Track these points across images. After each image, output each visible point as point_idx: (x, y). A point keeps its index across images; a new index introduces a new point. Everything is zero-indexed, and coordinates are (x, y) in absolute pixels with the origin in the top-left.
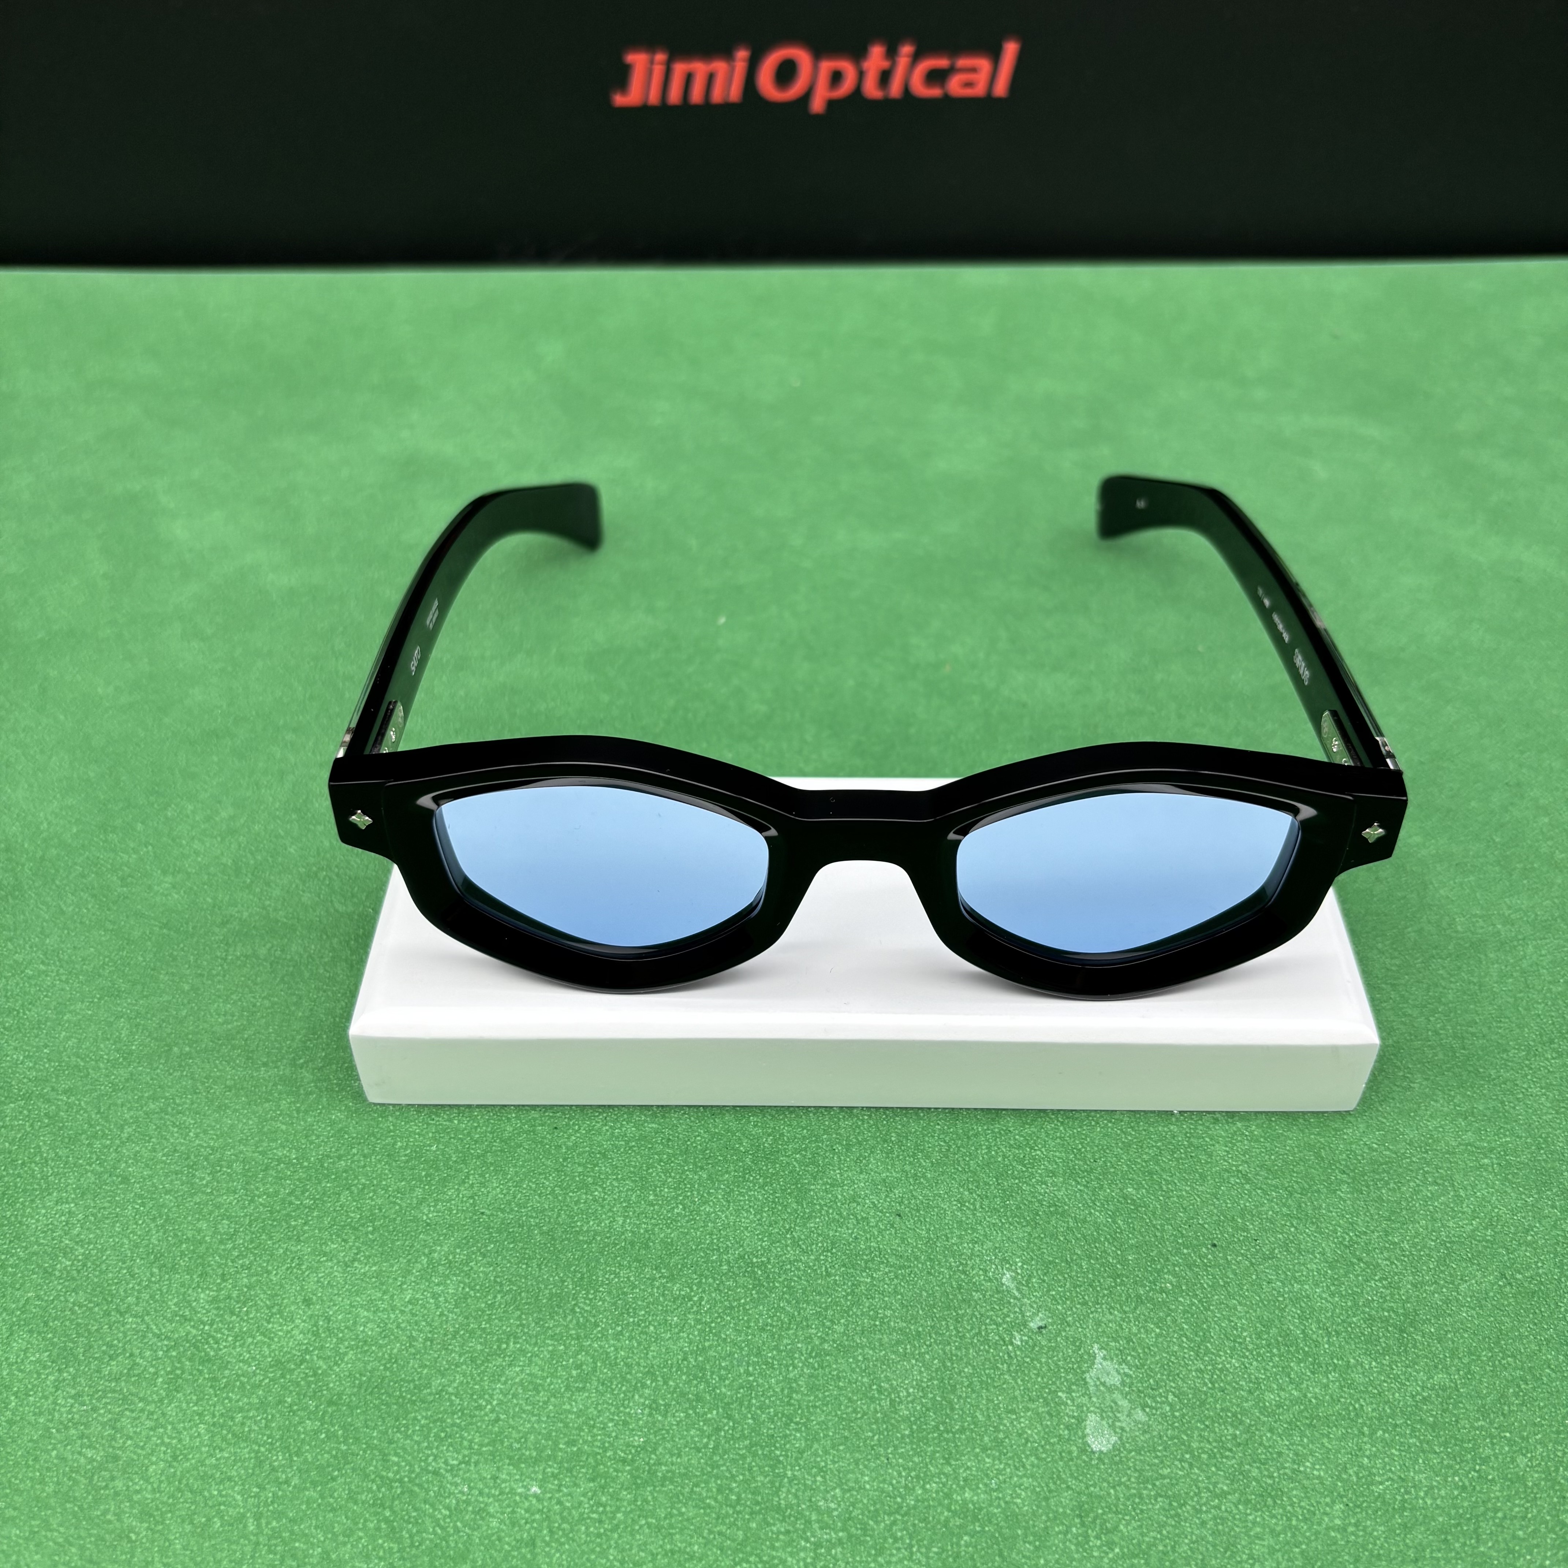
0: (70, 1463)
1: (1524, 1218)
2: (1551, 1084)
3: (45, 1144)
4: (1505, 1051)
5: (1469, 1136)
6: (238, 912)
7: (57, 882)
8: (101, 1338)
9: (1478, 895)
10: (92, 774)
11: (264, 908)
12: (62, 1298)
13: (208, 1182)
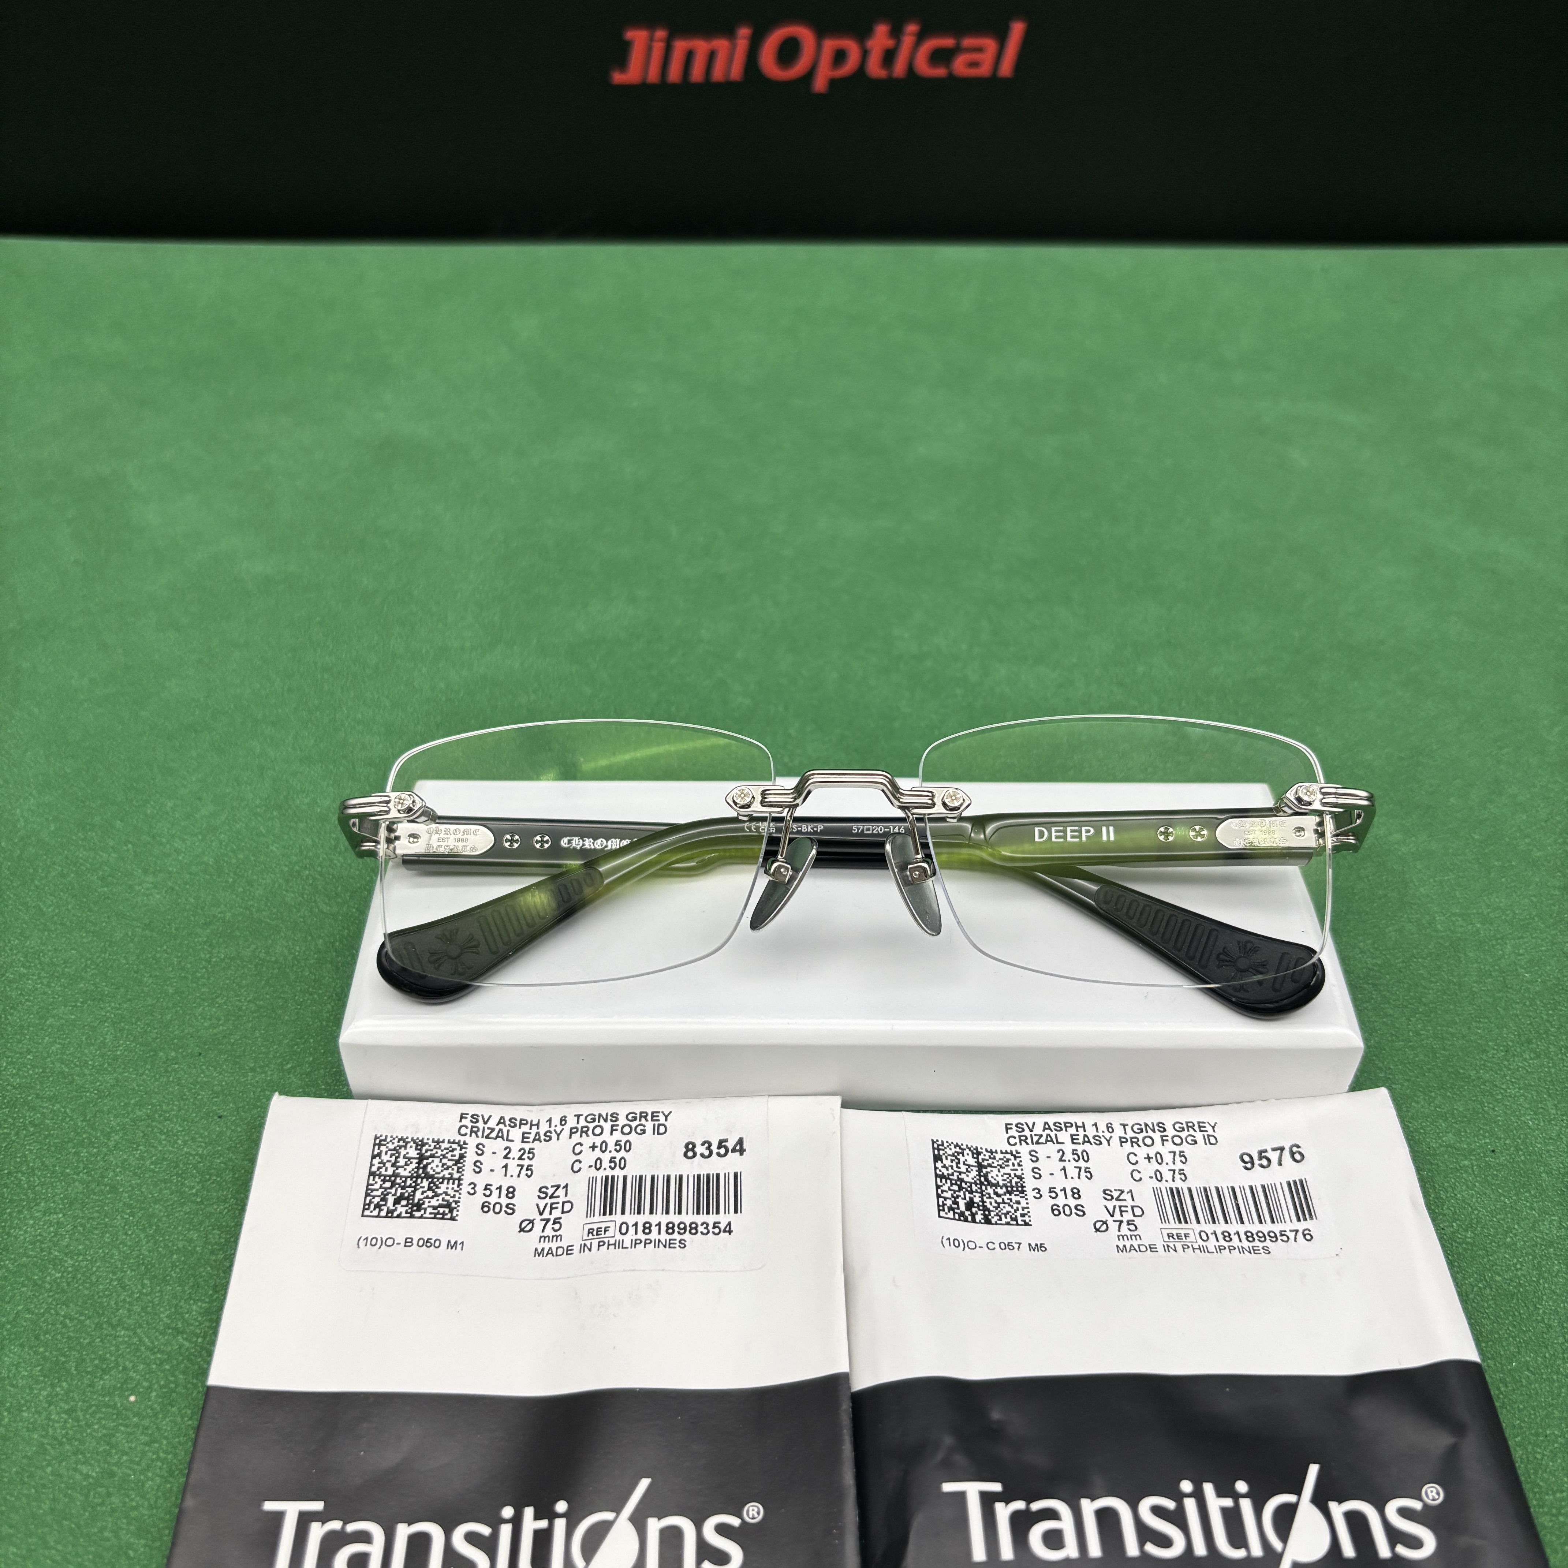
0: (65, 1479)
1: (1503, 1220)
2: (1530, 1085)
3: (31, 1153)
4: (1484, 1051)
5: (1450, 1138)
6: (221, 913)
7: (36, 882)
8: (94, 1352)
9: (1457, 893)
10: (68, 771)
11: (246, 908)
12: (53, 1312)
13: (197, 1190)
